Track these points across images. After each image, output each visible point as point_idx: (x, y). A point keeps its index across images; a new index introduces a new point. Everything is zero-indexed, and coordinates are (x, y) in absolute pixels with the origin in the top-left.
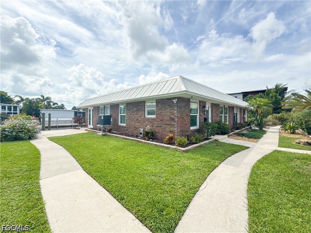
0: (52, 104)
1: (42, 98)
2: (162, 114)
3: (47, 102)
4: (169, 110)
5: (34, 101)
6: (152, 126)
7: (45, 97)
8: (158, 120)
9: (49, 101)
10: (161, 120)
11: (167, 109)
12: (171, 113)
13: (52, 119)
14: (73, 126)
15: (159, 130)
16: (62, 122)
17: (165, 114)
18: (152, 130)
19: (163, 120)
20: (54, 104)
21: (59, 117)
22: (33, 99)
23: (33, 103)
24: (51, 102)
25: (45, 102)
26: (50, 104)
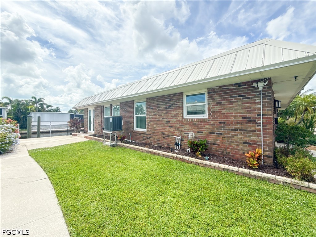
2: (223, 111)
4: (239, 103)
6: (199, 132)
7: (37, 99)
8: (212, 122)
9: (42, 103)
10: (220, 123)
11: (237, 102)
12: (246, 108)
14: (69, 131)
15: (218, 140)
17: (231, 111)
18: (199, 138)
19: (225, 123)
21: (52, 121)
22: (22, 100)
23: (22, 105)
24: (44, 104)
25: (38, 104)
26: (43, 106)
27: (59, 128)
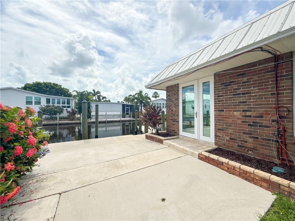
0: (101, 98)
1: (93, 92)
3: (98, 96)
5: (85, 93)
7: (96, 91)
9: (99, 95)
13: (100, 113)
14: (121, 121)
16: (111, 116)
20: (104, 98)
21: (108, 111)
22: (85, 91)
23: (84, 95)
24: (100, 96)
25: (96, 96)
26: (100, 97)
27: (113, 118)
